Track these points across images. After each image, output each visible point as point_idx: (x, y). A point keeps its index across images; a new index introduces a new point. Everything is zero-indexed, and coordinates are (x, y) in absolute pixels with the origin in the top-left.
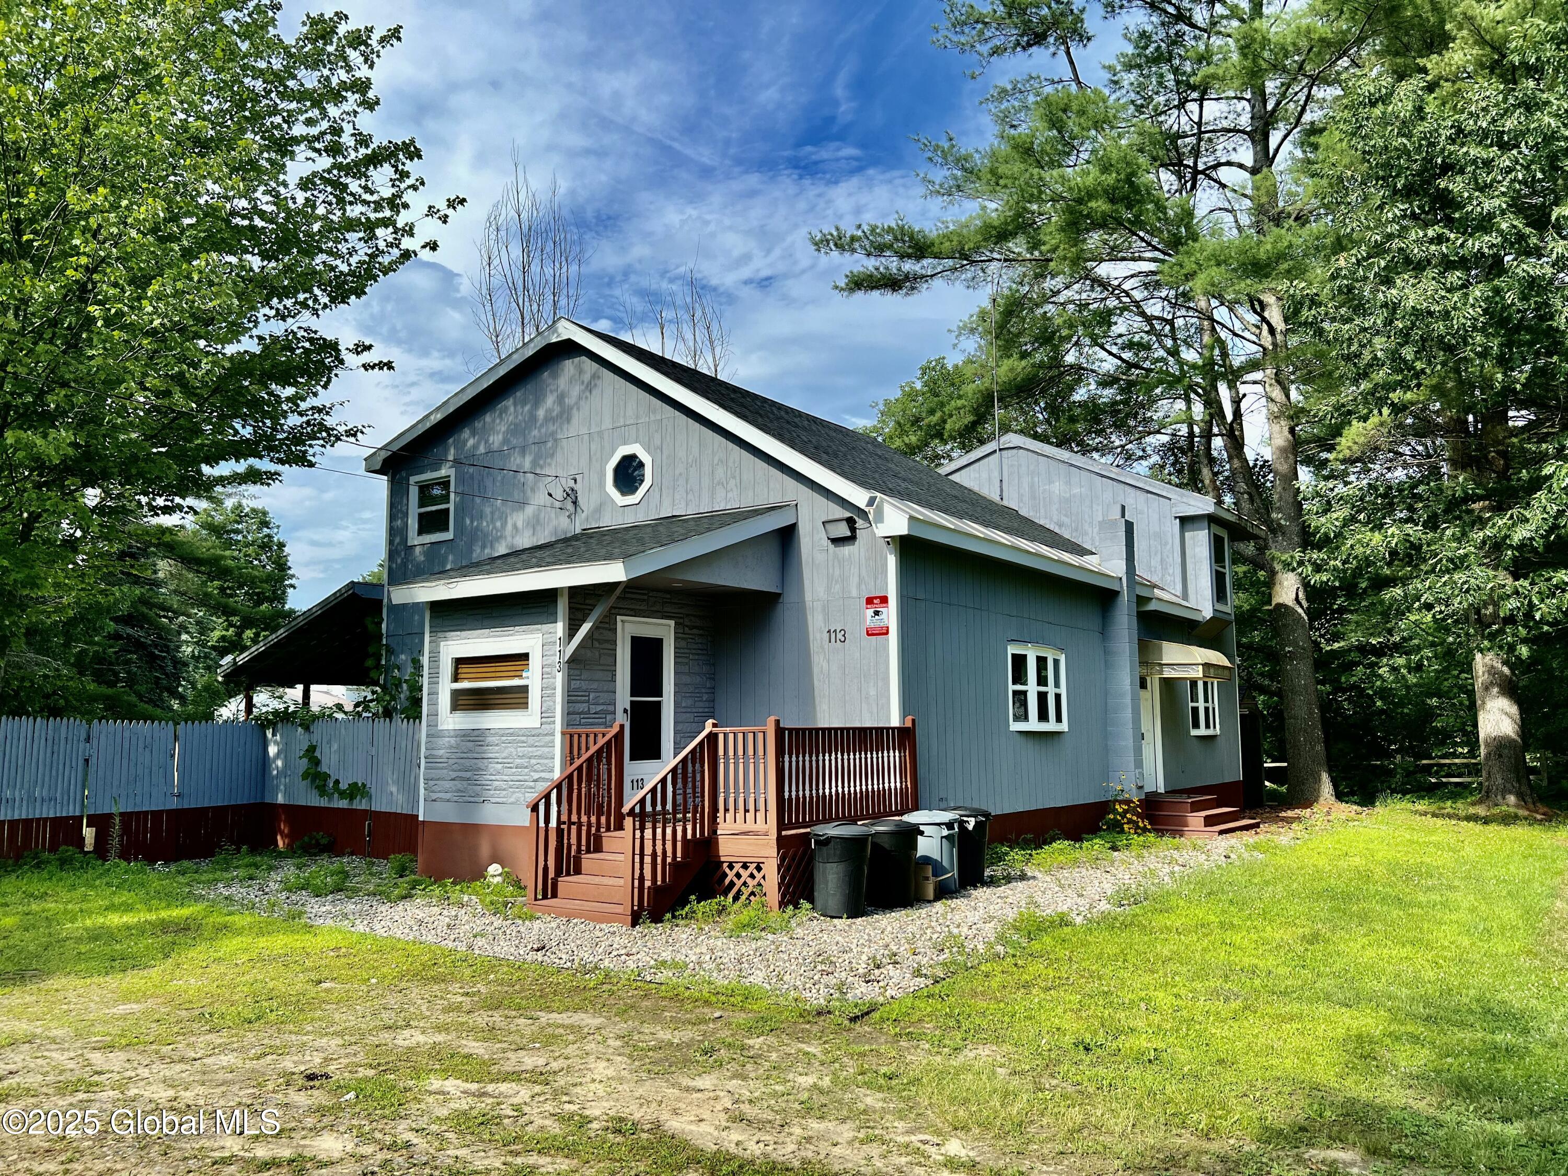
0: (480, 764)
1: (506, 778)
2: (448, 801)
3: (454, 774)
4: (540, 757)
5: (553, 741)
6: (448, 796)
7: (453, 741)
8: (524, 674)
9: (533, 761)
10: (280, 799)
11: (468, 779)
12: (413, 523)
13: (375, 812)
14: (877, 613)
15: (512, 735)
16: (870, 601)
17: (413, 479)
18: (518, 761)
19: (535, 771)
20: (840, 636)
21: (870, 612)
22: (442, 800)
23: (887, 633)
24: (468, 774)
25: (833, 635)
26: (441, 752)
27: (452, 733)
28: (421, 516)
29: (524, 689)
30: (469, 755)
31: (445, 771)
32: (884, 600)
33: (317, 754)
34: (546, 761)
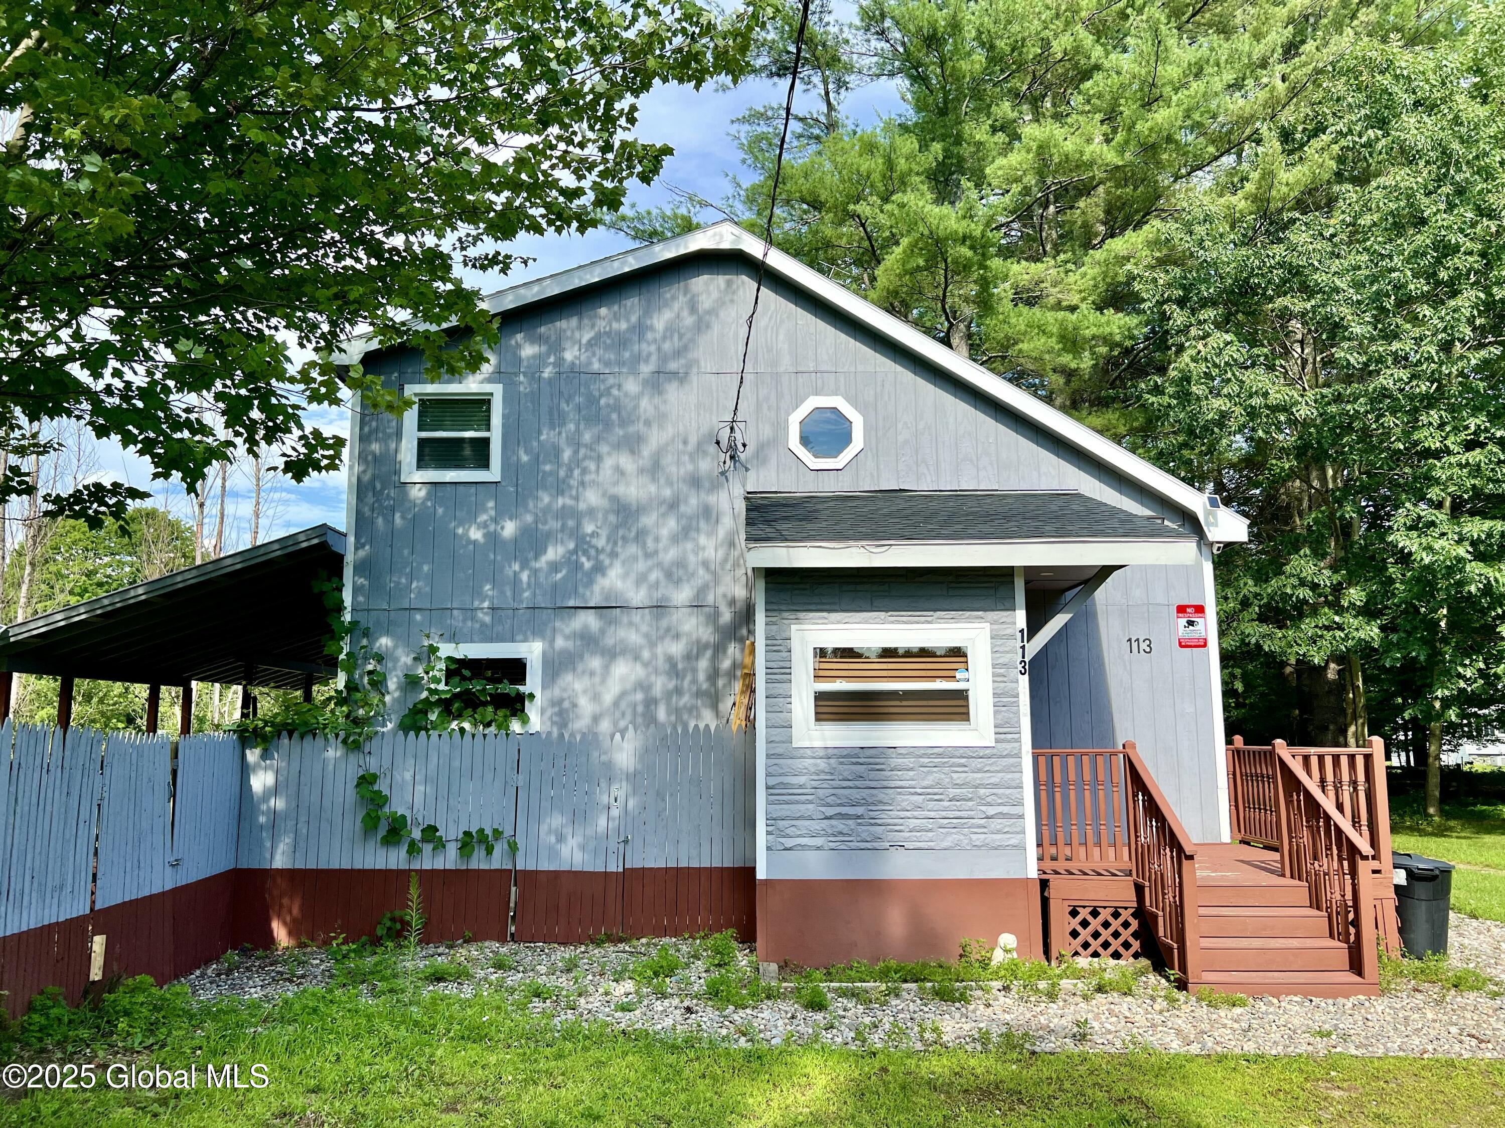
0: (881, 795)
1: (932, 814)
2: (818, 848)
3: (830, 811)
4: (995, 786)
5: (1020, 764)
6: (819, 841)
7: (822, 764)
8: (958, 675)
9: (982, 791)
10: (280, 862)
11: (859, 817)
12: (408, 452)
13: (525, 872)
14: (1191, 623)
15: (939, 755)
16: (1181, 609)
17: (411, 390)
18: (953, 792)
19: (989, 804)
20: (1144, 646)
21: (1183, 622)
22: (804, 847)
23: (1205, 645)
24: (860, 810)
25: (1135, 645)
26: (802, 780)
27: (822, 753)
28: (422, 442)
29: (961, 696)
30: (857, 783)
31: (810, 806)
32: (1200, 609)
33: (382, 786)
34: (1008, 791)
